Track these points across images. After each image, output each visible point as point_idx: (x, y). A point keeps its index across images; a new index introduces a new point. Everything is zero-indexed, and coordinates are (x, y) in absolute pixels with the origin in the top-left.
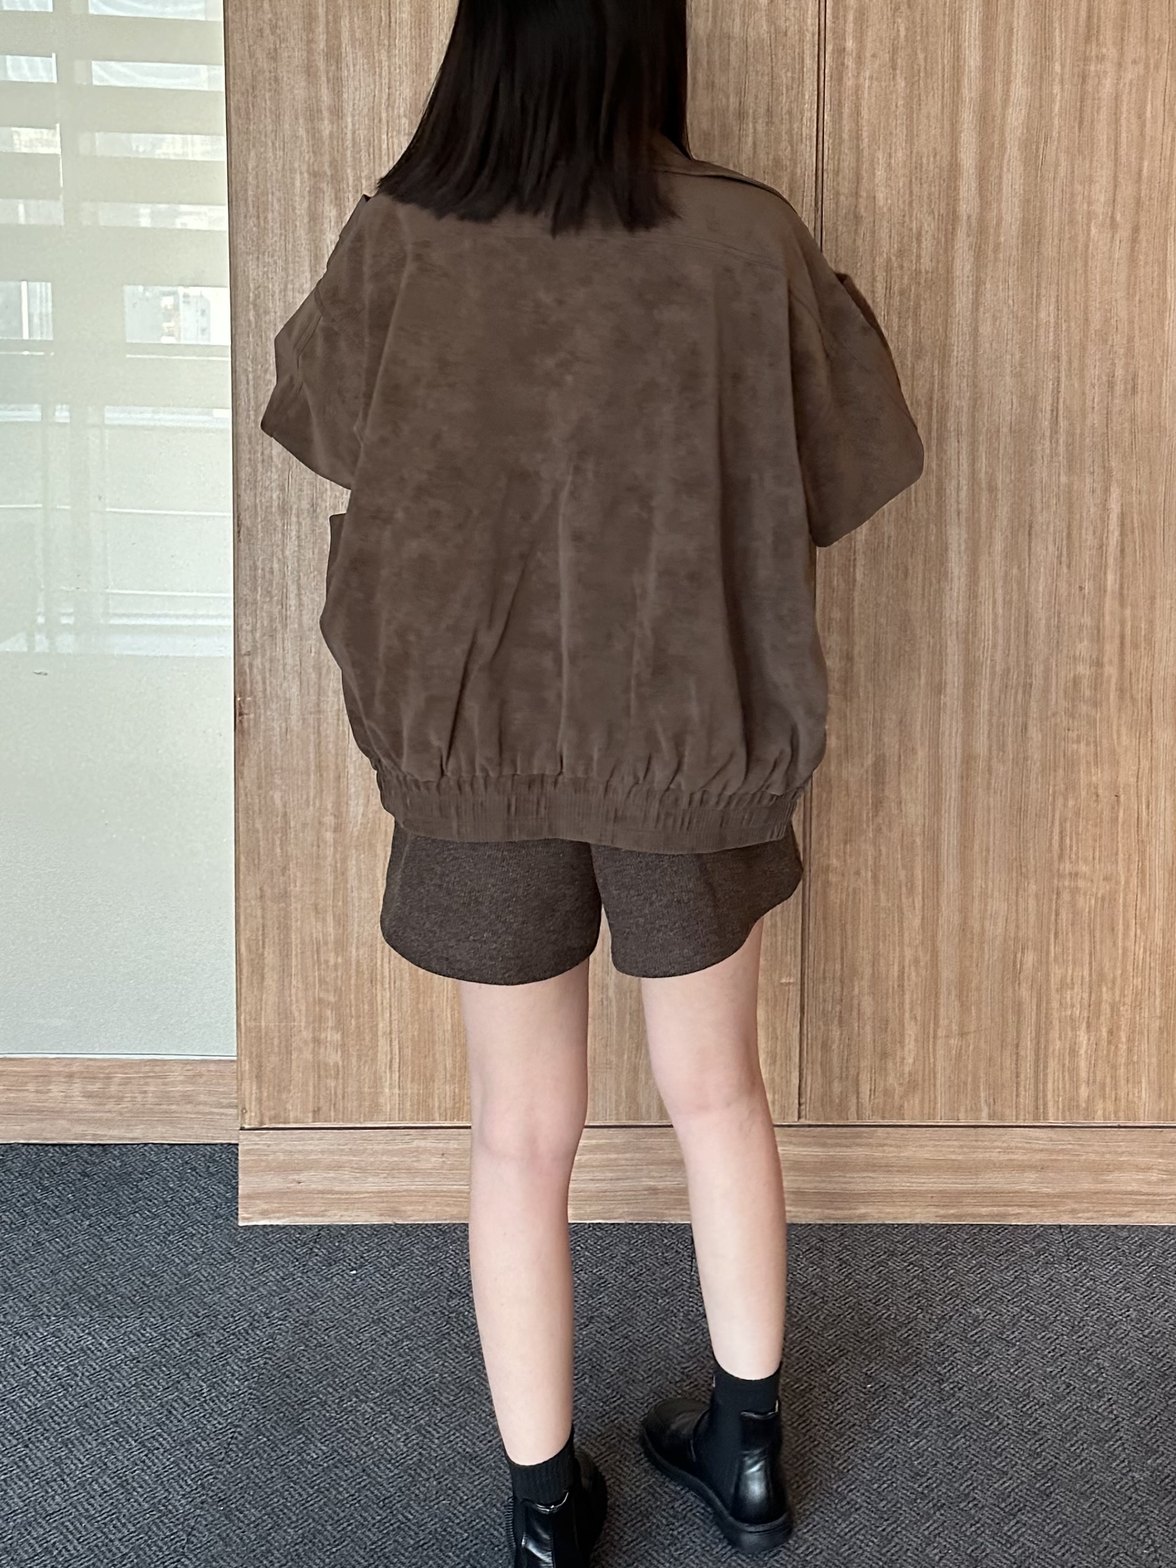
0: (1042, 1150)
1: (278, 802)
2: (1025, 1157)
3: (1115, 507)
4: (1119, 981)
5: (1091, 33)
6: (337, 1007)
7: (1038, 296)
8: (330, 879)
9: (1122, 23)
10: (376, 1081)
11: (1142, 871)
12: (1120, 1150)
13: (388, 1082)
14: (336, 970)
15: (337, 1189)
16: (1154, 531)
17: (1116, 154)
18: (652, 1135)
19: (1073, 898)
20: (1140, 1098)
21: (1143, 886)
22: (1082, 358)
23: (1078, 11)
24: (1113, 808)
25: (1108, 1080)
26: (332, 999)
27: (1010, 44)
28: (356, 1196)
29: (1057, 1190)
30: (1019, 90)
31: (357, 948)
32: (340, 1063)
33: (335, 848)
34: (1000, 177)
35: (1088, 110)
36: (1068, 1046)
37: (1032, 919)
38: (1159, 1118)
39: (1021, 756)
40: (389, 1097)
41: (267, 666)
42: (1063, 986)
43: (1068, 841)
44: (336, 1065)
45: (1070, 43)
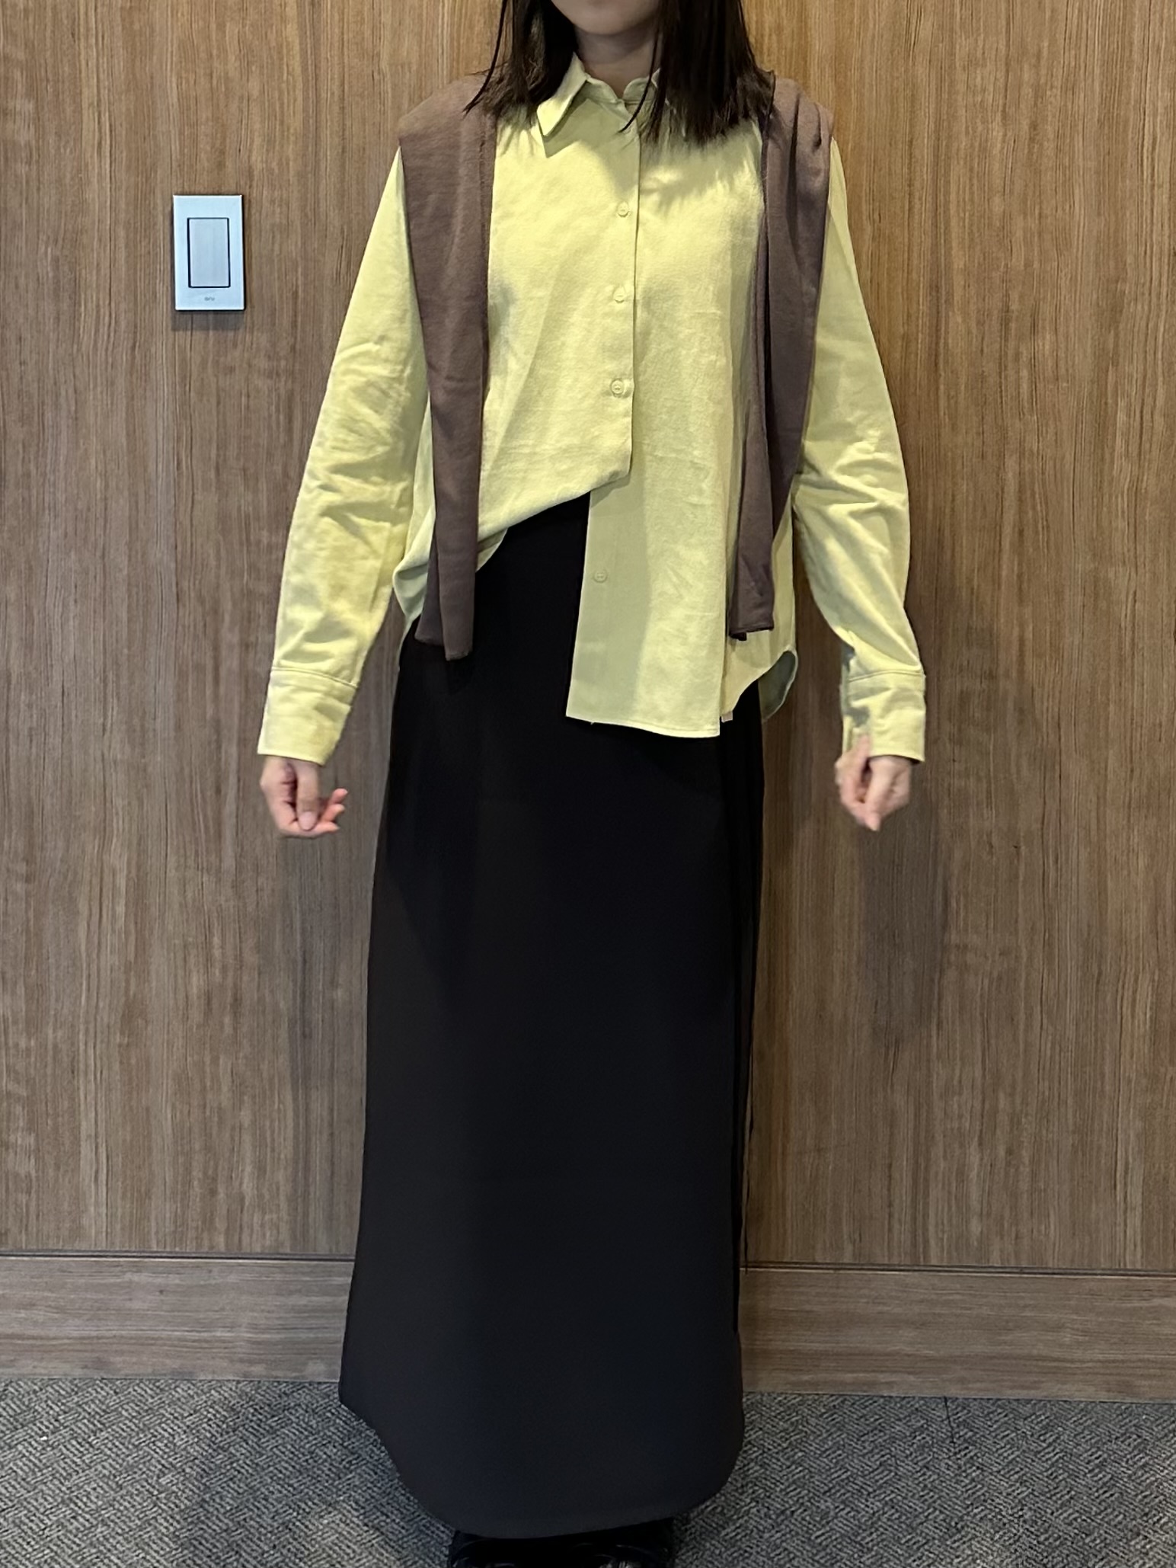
0: (922, 1301)
10: (78, 1199)
11: (1048, 944)
12: (1021, 1303)
13: (93, 1200)
14: (28, 1056)
20: (1047, 1235)
24: (1011, 863)
28: (54, 1342)
31: (55, 1031)
32: (33, 1174)
33: (27, 903)
36: (955, 1167)
43: (954, 905)
44: (28, 1176)
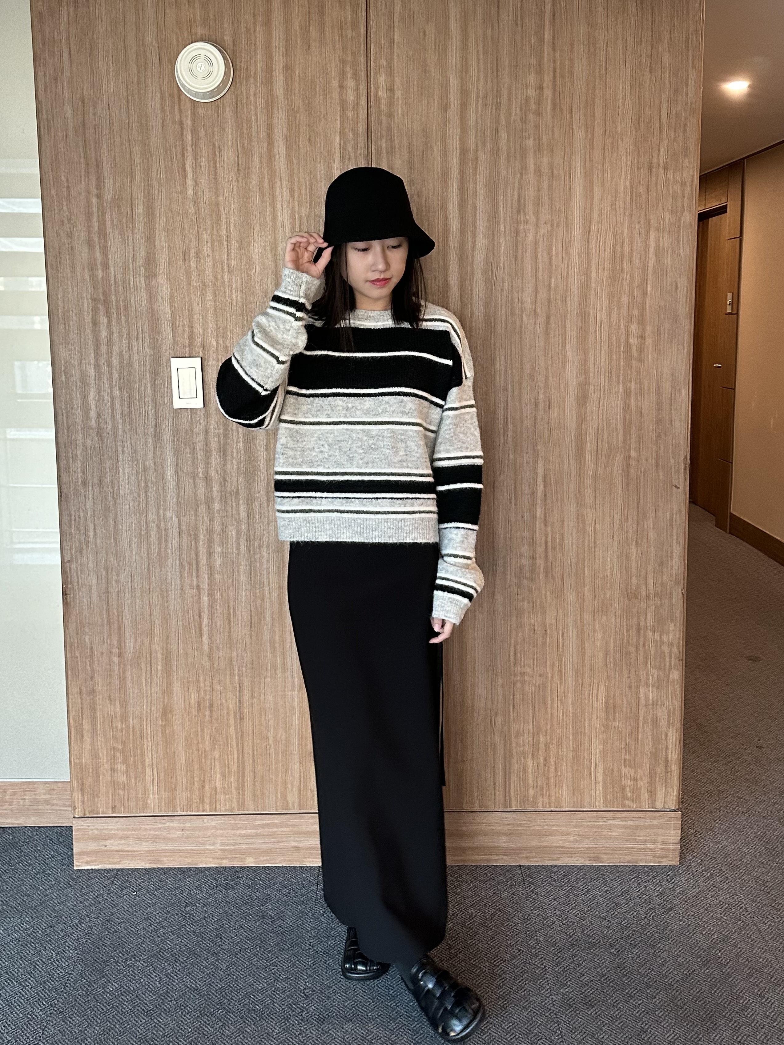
1: (87, 641)
2: (500, 828)
3: (540, 471)
4: (549, 731)
5: (520, 208)
6: (123, 751)
7: (495, 355)
8: (117, 682)
9: (538, 203)
15: (126, 849)
16: (563, 484)
17: (536, 275)
18: (296, 818)
19: (522, 687)
21: (561, 679)
22: (520, 389)
23: (513, 196)
25: (545, 786)
26: (120, 747)
27: (475, 215)
29: (519, 846)
30: (481, 241)
34: (472, 290)
35: (520, 251)
37: (500, 697)
38: (573, 807)
39: (492, 609)
40: (152, 798)
41: (79, 568)
42: (518, 735)
45: (509, 214)
